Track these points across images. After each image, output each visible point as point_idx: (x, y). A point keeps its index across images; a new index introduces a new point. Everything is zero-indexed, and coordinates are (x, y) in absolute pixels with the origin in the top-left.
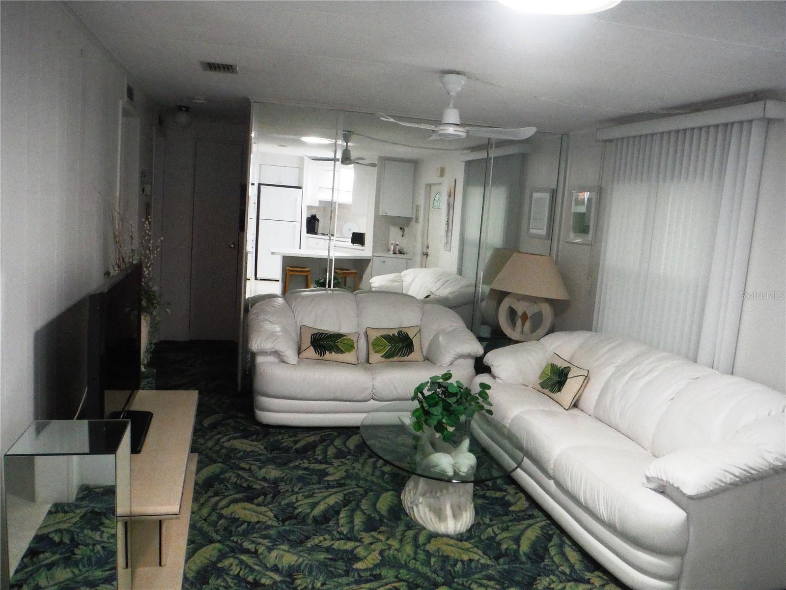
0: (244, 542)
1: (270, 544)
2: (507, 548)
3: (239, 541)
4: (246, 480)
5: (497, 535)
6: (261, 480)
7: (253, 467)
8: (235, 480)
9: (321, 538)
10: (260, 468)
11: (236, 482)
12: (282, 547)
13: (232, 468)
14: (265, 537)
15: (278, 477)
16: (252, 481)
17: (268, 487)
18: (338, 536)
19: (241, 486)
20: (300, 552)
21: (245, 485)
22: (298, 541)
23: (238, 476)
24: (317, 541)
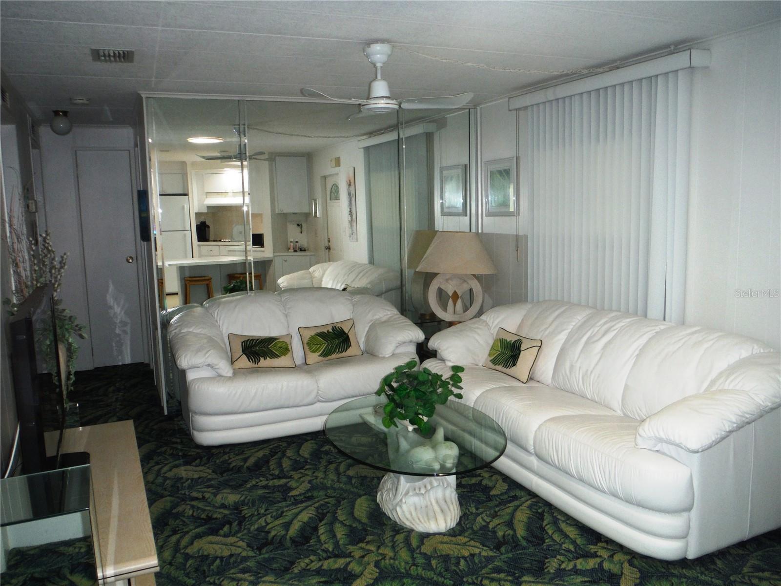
0: (223, 580)
1: (252, 578)
2: (504, 535)
3: (217, 581)
4: (204, 510)
5: (488, 523)
6: (220, 508)
7: (207, 495)
8: (191, 513)
9: (307, 561)
10: (215, 495)
11: (192, 515)
12: (267, 578)
13: (183, 500)
14: (244, 571)
15: (238, 502)
16: (210, 511)
17: (231, 514)
18: (325, 555)
19: (199, 518)
20: (289, 580)
21: (203, 516)
22: (283, 569)
23: (193, 507)
24: (303, 565)
